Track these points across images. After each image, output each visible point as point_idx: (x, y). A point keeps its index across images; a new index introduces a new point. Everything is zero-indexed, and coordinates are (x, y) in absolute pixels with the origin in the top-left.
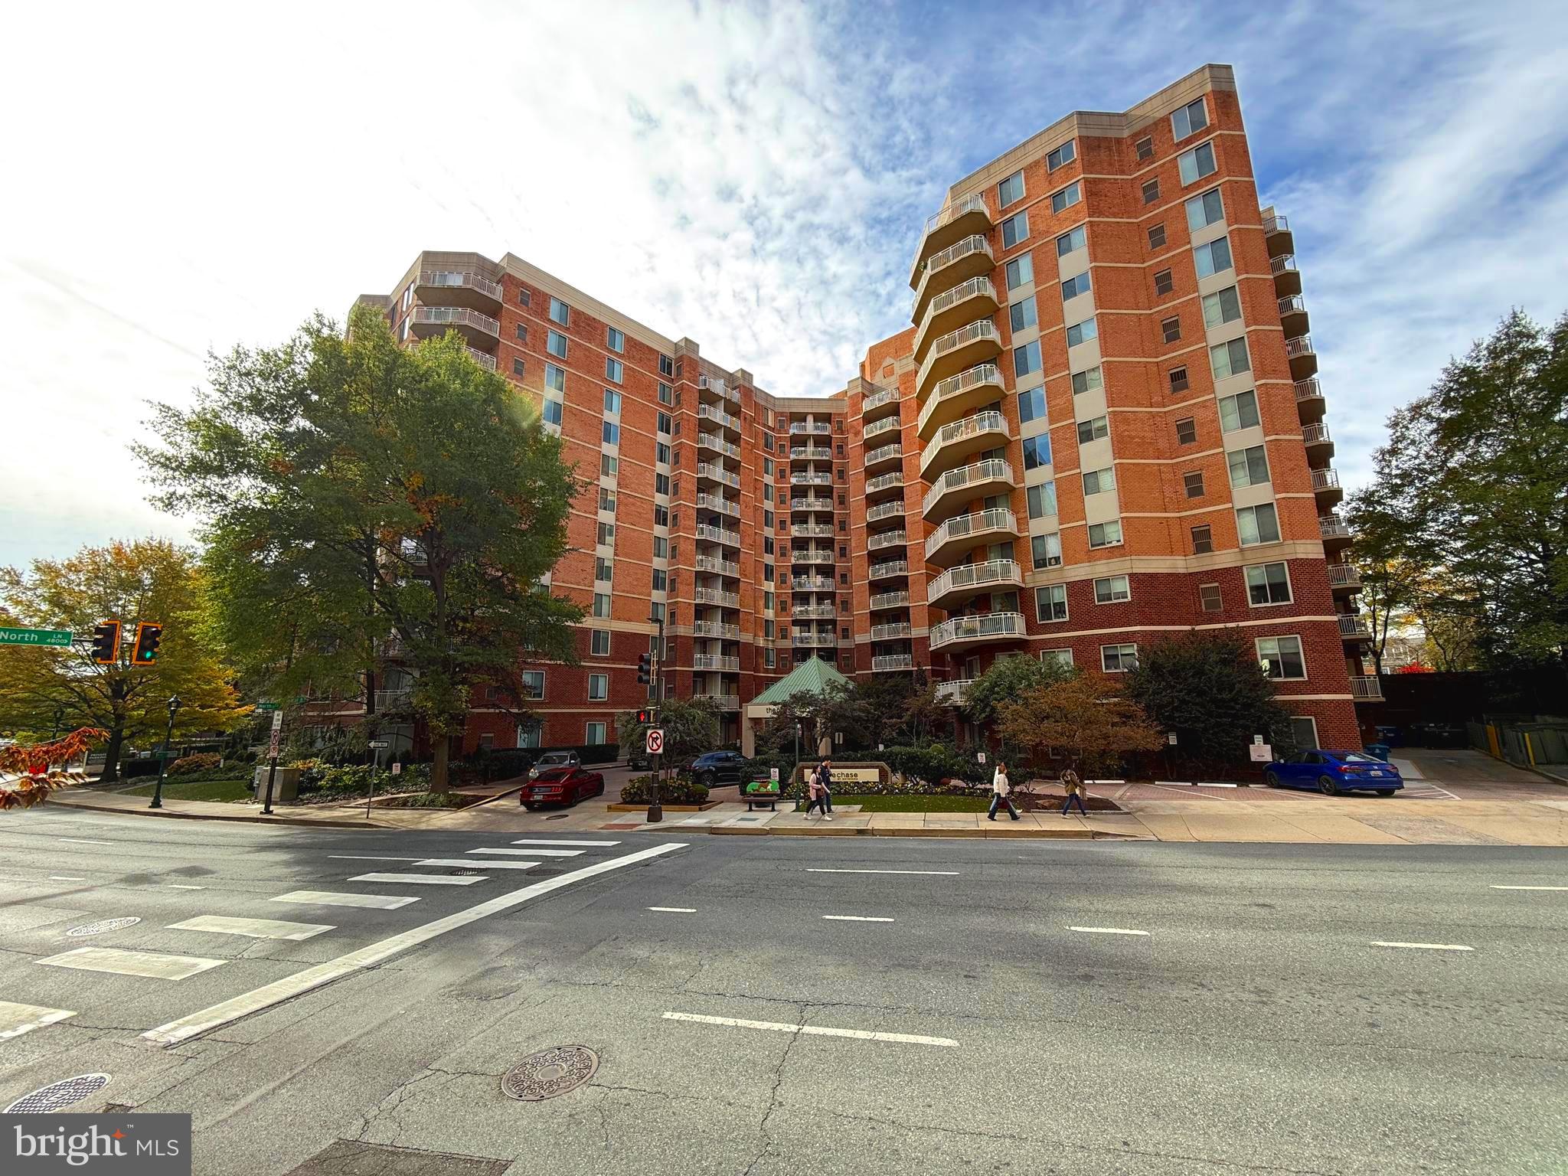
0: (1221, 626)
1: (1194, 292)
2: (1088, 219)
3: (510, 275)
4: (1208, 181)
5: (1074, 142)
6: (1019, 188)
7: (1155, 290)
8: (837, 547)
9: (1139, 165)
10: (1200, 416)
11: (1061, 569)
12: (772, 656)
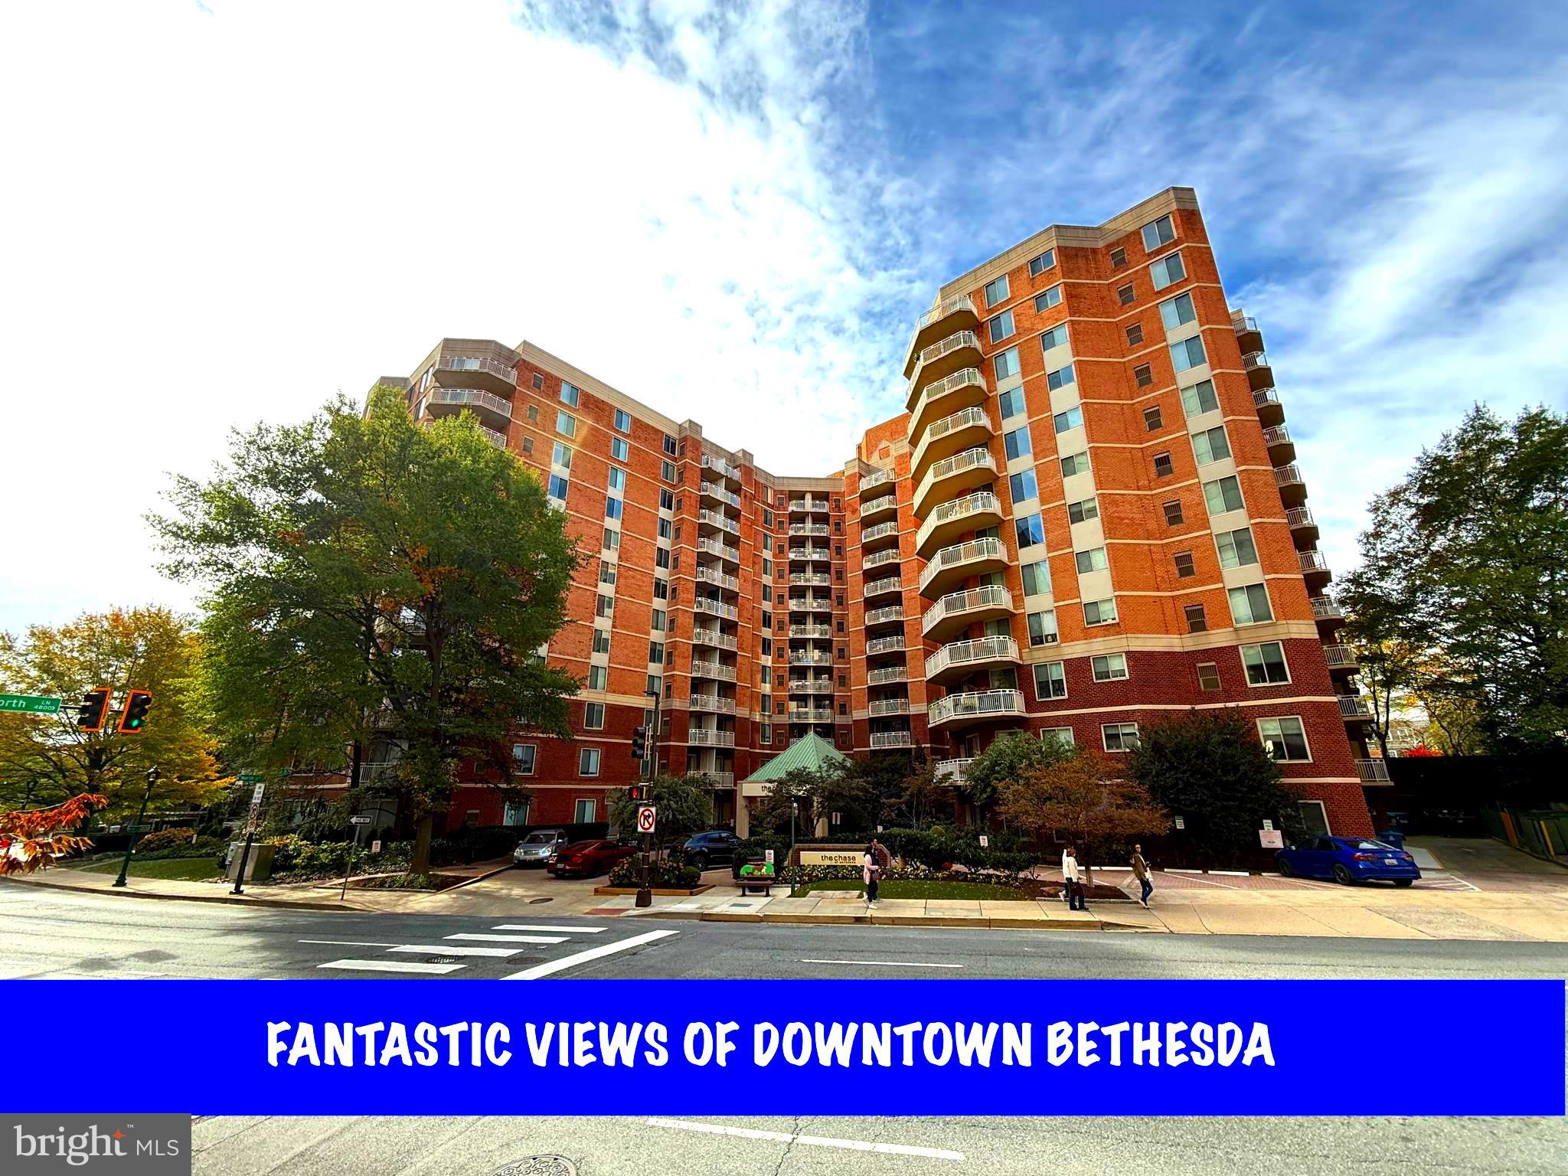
0: (1221, 705)
1: (1173, 384)
2: (1069, 319)
3: (524, 361)
4: (1179, 286)
5: (1053, 251)
6: (1004, 290)
7: (1136, 382)
8: (834, 622)
9: (1114, 272)
10: (1185, 499)
11: (1058, 646)
12: (768, 732)
